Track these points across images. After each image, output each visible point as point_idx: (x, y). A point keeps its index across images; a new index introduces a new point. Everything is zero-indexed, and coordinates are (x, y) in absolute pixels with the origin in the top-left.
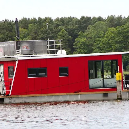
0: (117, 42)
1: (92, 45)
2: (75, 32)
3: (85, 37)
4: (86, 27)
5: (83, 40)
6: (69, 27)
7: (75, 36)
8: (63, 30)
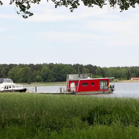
0: (23, 73)
1: (14, 74)
2: (8, 69)
3: (12, 71)
4: (12, 68)
5: (11, 72)
6: (6, 67)
7: (8, 71)
8: (4, 69)
